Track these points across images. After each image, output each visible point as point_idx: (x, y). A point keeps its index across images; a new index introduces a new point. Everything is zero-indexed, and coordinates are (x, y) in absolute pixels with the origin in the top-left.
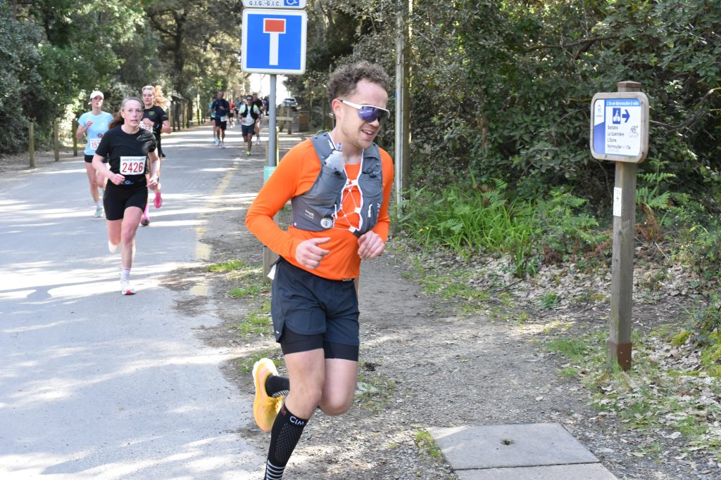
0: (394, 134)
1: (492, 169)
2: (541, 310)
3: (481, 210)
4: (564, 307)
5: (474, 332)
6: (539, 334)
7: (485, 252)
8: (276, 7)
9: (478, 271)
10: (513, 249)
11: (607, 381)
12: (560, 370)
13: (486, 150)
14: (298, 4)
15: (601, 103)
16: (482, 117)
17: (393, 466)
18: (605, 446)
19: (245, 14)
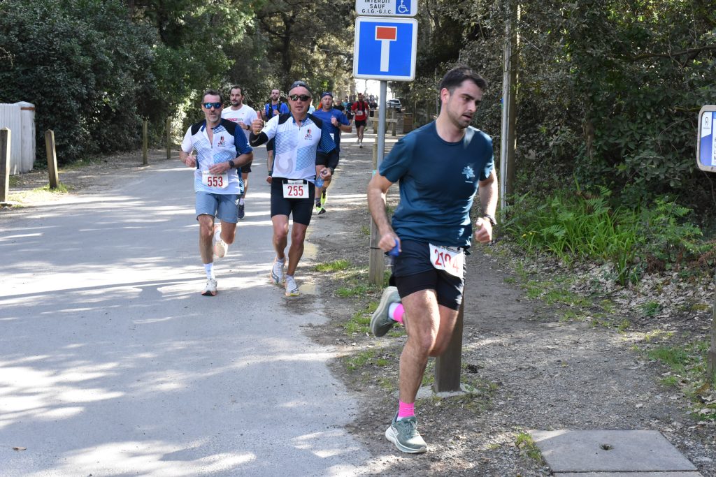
0: (500, 140)
1: (596, 177)
2: (643, 318)
3: (584, 218)
4: (665, 316)
5: (576, 338)
6: (640, 342)
7: (587, 259)
8: (388, 15)
9: (580, 277)
10: (616, 257)
11: (707, 391)
12: (660, 379)
14: (409, 13)
15: (709, 115)
16: (587, 124)
17: (494, 466)
18: (704, 455)
19: (358, 21)
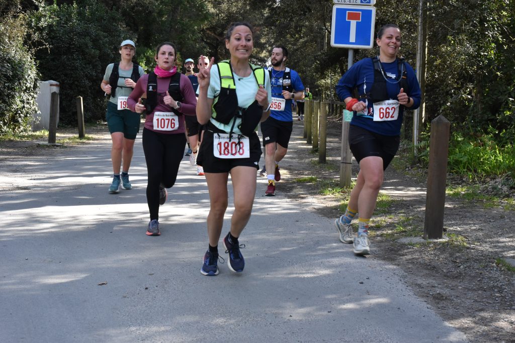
8: (355, 3)
13: (480, 110)
14: (370, 2)
19: (335, 8)
